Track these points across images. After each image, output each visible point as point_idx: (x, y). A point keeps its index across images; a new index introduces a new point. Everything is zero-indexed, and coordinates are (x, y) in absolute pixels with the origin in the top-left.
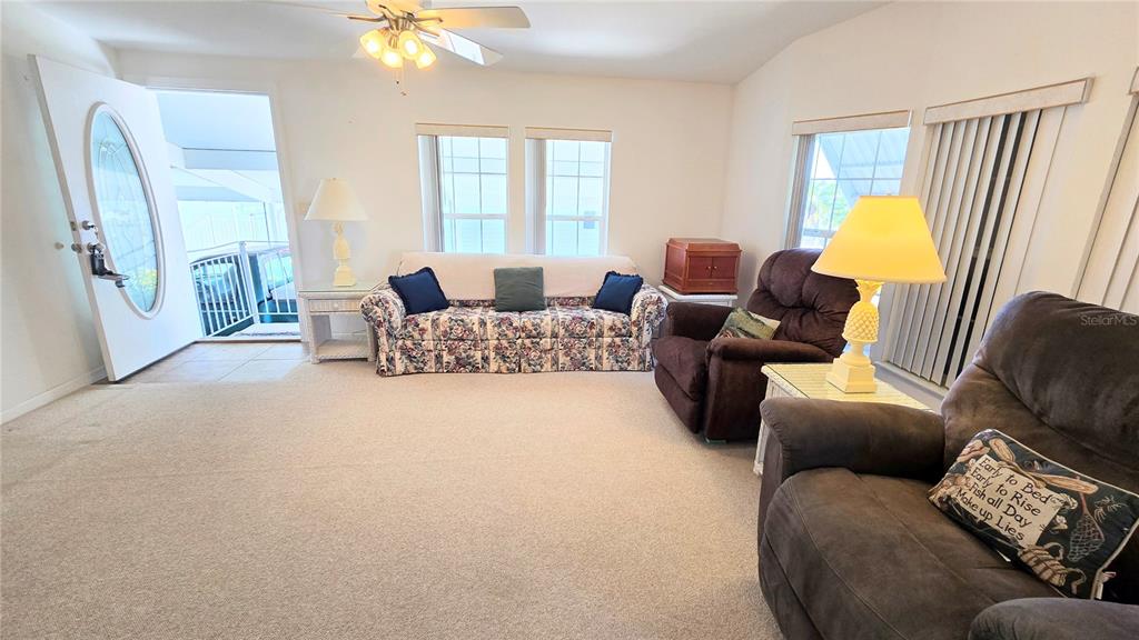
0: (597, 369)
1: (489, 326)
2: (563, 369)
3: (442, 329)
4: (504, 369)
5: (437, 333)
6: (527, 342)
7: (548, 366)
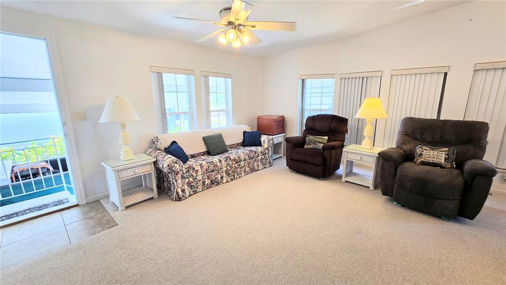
0: (258, 170)
1: (223, 162)
2: (248, 174)
3: (205, 168)
4: (229, 180)
5: (203, 171)
6: (236, 165)
7: (243, 174)
